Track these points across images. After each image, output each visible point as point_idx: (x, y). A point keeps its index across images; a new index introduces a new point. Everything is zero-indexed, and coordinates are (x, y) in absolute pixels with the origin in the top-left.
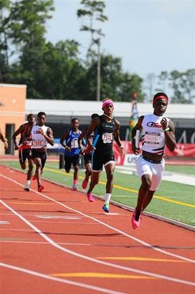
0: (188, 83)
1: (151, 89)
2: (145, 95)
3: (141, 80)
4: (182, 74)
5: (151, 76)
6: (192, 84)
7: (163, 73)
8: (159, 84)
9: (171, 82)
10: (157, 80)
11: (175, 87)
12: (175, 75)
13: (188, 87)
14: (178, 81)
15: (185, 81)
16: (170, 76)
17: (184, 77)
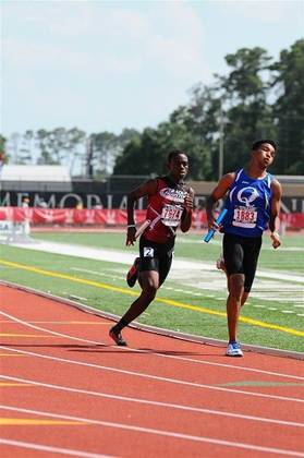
0: (56, 143)
1: (15, 148)
2: (9, 156)
3: (4, 140)
4: (49, 134)
5: (15, 136)
6: (60, 144)
7: (29, 132)
8: (24, 143)
9: (38, 142)
10: (22, 139)
11: (42, 146)
12: (42, 134)
13: (57, 147)
14: (45, 141)
15: (52, 141)
16: (36, 135)
17: (52, 137)
